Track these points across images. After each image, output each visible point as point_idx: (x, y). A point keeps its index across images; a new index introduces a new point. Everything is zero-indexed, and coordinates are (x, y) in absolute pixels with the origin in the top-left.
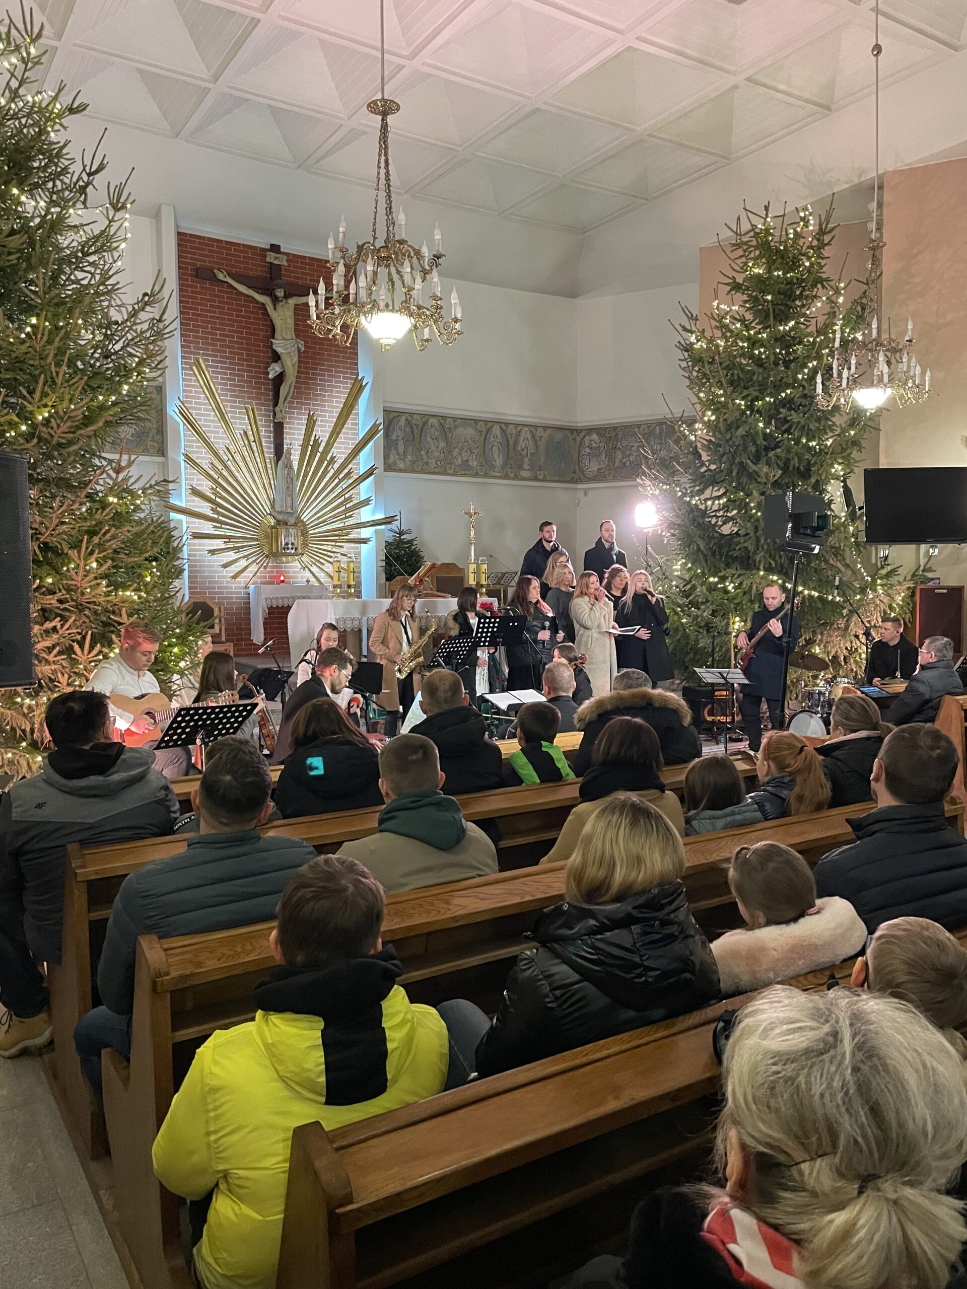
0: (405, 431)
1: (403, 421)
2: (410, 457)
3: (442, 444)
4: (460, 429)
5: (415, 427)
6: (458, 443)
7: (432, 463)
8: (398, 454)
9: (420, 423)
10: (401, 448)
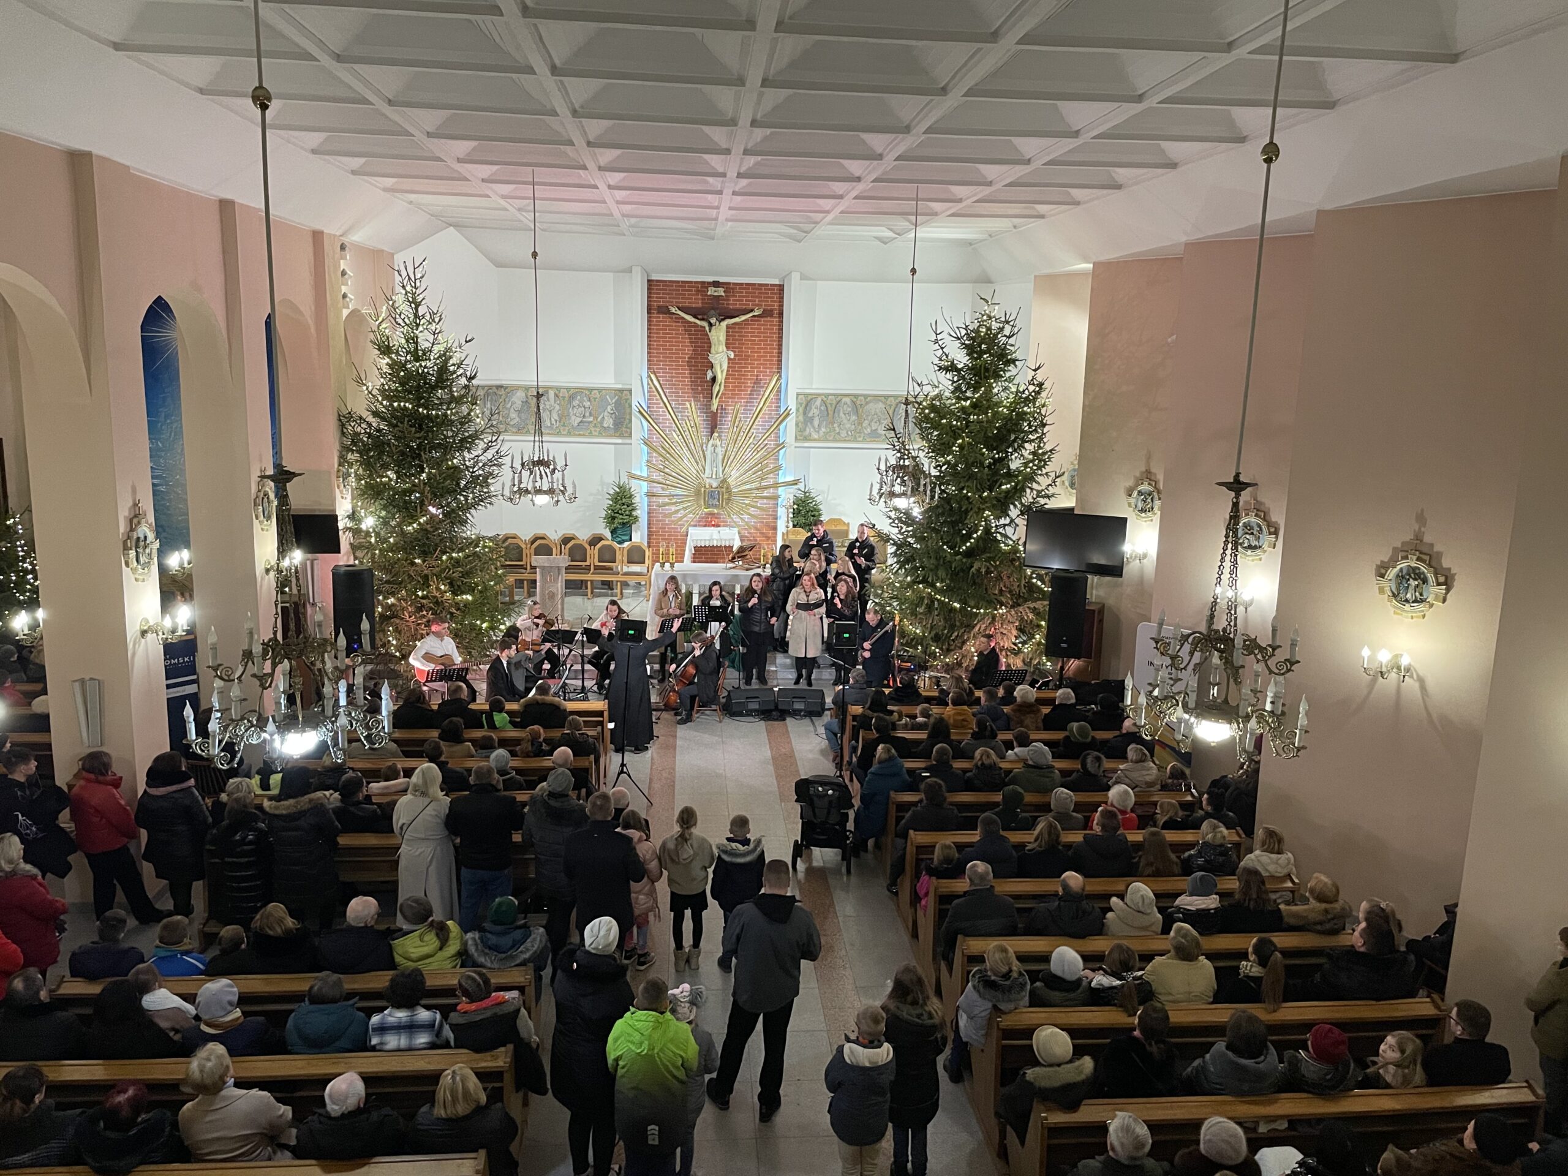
0: (820, 409)
1: (818, 402)
2: (823, 430)
3: (854, 418)
4: (871, 405)
5: (829, 406)
6: (867, 416)
7: (843, 434)
8: (814, 427)
9: (834, 402)
10: (816, 423)
